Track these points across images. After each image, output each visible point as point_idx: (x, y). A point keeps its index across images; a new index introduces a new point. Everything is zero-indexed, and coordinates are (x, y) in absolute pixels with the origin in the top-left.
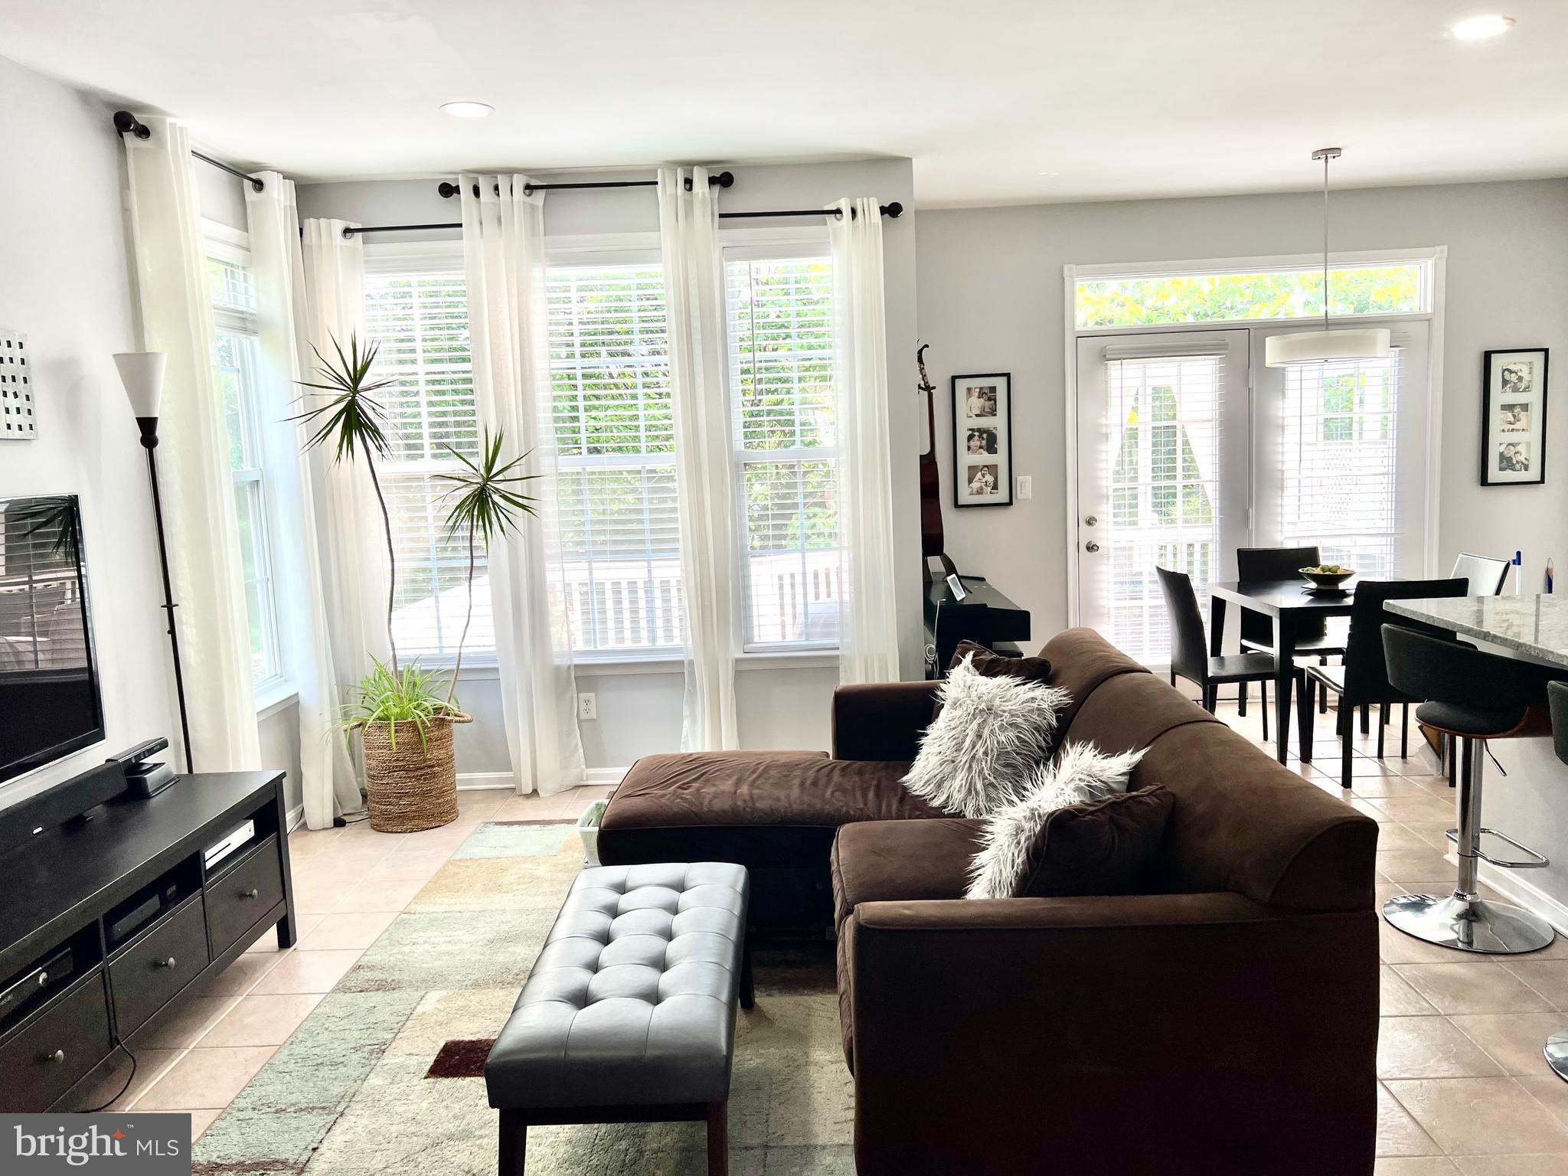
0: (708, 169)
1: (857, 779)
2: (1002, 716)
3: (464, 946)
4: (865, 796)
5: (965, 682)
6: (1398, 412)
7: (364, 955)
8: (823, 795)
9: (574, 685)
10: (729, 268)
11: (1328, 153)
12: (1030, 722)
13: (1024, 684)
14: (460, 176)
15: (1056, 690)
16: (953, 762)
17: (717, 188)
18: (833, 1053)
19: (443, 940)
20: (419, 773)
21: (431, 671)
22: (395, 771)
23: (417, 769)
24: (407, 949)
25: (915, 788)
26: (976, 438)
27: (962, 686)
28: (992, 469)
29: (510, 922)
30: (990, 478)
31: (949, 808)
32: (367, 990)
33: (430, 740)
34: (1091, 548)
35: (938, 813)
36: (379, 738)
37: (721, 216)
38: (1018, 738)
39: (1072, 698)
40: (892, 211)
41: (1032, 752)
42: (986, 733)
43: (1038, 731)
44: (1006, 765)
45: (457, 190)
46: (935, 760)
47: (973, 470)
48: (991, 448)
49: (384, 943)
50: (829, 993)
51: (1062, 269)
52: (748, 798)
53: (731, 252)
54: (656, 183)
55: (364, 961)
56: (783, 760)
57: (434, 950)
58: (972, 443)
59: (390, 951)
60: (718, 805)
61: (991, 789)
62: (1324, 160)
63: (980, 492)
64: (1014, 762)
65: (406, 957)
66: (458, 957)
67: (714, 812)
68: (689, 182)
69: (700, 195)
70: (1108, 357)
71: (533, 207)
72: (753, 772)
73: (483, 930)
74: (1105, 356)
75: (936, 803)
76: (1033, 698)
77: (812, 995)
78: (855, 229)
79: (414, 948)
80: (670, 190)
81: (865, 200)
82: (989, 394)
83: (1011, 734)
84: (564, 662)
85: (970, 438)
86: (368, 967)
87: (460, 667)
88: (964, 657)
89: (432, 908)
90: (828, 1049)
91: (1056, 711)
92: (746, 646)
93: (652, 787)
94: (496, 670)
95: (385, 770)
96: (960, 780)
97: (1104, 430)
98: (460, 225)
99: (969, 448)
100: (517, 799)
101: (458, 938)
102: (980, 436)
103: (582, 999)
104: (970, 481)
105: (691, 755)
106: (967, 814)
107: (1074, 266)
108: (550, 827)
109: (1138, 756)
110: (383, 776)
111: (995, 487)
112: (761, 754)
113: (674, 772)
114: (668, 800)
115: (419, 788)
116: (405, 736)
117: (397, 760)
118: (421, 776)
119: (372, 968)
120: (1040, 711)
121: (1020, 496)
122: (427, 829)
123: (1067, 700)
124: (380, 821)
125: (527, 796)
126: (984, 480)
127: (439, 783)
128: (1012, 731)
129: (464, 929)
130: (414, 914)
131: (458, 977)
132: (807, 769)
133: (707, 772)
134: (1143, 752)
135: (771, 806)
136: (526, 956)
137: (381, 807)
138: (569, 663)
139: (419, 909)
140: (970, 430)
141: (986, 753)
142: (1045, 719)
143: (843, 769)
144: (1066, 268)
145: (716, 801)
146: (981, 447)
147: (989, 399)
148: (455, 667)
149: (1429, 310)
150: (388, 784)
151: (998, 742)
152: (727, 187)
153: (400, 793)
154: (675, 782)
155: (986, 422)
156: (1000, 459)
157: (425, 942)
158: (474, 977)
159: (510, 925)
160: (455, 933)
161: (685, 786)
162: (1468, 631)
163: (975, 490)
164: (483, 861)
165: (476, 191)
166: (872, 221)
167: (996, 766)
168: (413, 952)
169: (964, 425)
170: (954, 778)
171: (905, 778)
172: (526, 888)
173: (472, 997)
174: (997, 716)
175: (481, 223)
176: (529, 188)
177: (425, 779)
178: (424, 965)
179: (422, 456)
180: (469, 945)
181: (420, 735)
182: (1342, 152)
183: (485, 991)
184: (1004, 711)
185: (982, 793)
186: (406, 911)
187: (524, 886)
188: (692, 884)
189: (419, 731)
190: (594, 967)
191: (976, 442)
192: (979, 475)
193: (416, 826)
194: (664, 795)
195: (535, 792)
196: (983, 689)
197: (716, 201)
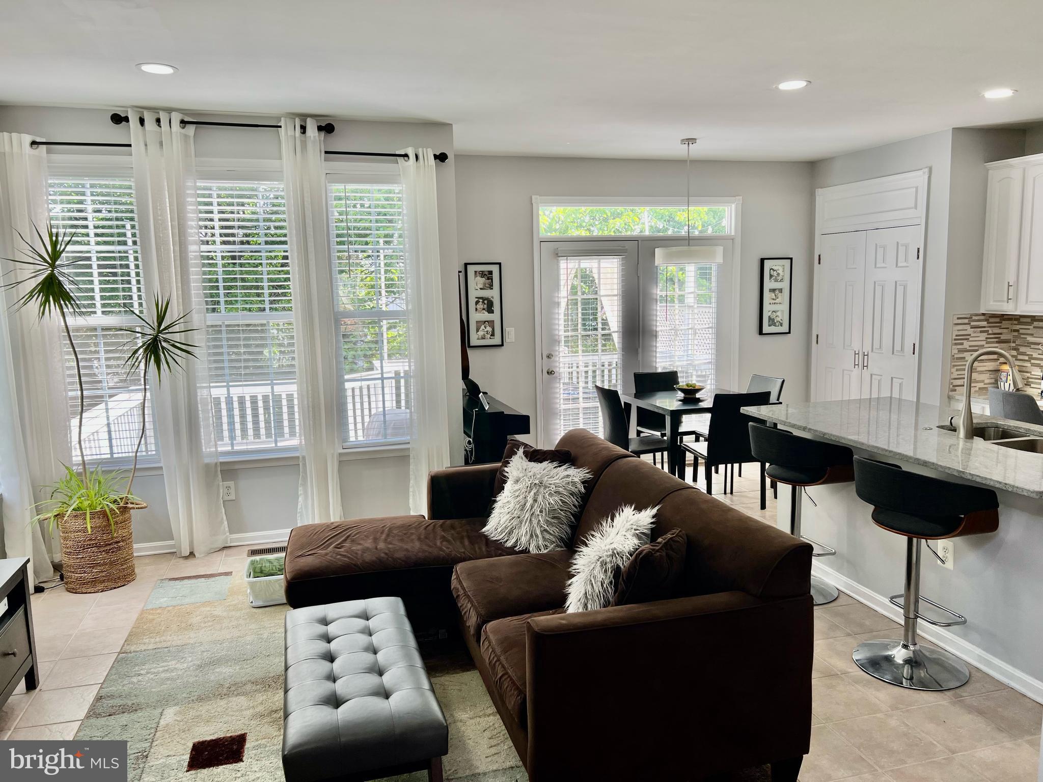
0: (316, 120)
1: (453, 532)
2: (549, 487)
3: (180, 673)
4: (462, 543)
5: (522, 466)
6: (717, 292)
7: (101, 688)
8: (435, 544)
9: (220, 476)
10: (329, 188)
11: (690, 141)
12: (568, 490)
13: (560, 466)
14: (129, 110)
15: (581, 469)
16: (519, 517)
17: (323, 134)
18: (469, 712)
19: (161, 669)
20: (108, 548)
21: (114, 470)
22: (88, 548)
23: (107, 545)
24: (135, 680)
25: (492, 535)
26: (481, 303)
27: (521, 469)
28: (491, 323)
29: (209, 651)
30: (489, 329)
31: (518, 547)
32: (114, 714)
33: (116, 523)
34: (550, 373)
35: (511, 551)
36: (76, 524)
37: (326, 152)
38: (561, 500)
39: (592, 475)
40: (441, 158)
41: (568, 508)
42: (540, 499)
43: (572, 495)
44: (554, 518)
45: (126, 119)
46: (505, 518)
47: (479, 323)
48: (490, 310)
49: (114, 677)
50: (453, 674)
51: (531, 198)
52: (387, 551)
53: (333, 177)
54: (280, 127)
55: (103, 692)
56: (400, 523)
57: (157, 677)
58: (478, 306)
59: (121, 682)
60: (368, 557)
61: (545, 533)
62: (687, 145)
63: (483, 338)
64: (560, 516)
65: (137, 686)
66: (179, 681)
67: (367, 563)
68: (303, 129)
69: (312, 137)
70: (559, 255)
71: (186, 137)
72: (382, 533)
73: (190, 659)
74: (557, 254)
75: (509, 544)
76: (567, 475)
77: (441, 676)
78: (418, 168)
79: (140, 678)
80: (291, 132)
81: (425, 149)
82: (488, 275)
83: (556, 498)
84: (212, 461)
85: (477, 303)
86: (108, 697)
87: (137, 467)
88: (518, 450)
89: (143, 647)
90: (464, 710)
91: (583, 483)
92: (344, 444)
93: (315, 549)
94: (161, 468)
95: (81, 548)
96: (524, 529)
97: (556, 300)
98: (130, 146)
99: (476, 309)
100: (178, 560)
101: (173, 666)
102: (483, 302)
103: (335, 701)
104: (478, 331)
105: (332, 523)
106: (531, 549)
107: (538, 197)
108: (213, 579)
109: (655, 511)
110: (79, 552)
111: (493, 335)
112: (382, 520)
113: (326, 537)
114: (331, 557)
115: (108, 559)
116: (99, 522)
117: (91, 540)
118: (110, 550)
119: (111, 697)
120: (574, 483)
121: (508, 340)
122: (115, 588)
123: (589, 476)
124: (76, 586)
125: (186, 558)
126: (486, 330)
127: (123, 554)
128: (556, 496)
129: (174, 660)
130: (130, 652)
131: (184, 695)
132: (417, 528)
133: (351, 534)
134: (657, 508)
135: (405, 555)
136: (231, 674)
137: (76, 575)
138: (216, 461)
139: (133, 648)
140: (476, 298)
141: (541, 511)
142: (576, 488)
143: (441, 526)
144: (534, 197)
145: (365, 555)
146: (484, 309)
147: (488, 279)
148: (133, 467)
149: (733, 234)
150: (82, 558)
151: (549, 504)
152: (330, 133)
153: (92, 564)
154: (331, 544)
155: (487, 293)
156: (496, 317)
157: (148, 673)
158: (196, 694)
159: (210, 653)
160: (170, 663)
161: (339, 546)
162: (784, 423)
163: (480, 336)
164: (171, 608)
165: (142, 121)
166: (430, 164)
167: (547, 518)
168: (141, 681)
169: (473, 294)
170: (520, 527)
171: (484, 530)
172: (212, 625)
173: (201, 708)
174: (546, 487)
175: (146, 145)
176: (183, 123)
177: (112, 552)
178: (153, 690)
179: (95, 313)
180: (183, 671)
181: (108, 520)
182: (697, 141)
183: (210, 703)
184: (551, 484)
185: (540, 536)
186: (122, 651)
187: (210, 624)
188: (373, 614)
189: (107, 517)
190: (332, 678)
191: (480, 306)
192: (483, 327)
193: (106, 586)
194: (326, 554)
195: (192, 554)
196: (534, 470)
197: (322, 143)
